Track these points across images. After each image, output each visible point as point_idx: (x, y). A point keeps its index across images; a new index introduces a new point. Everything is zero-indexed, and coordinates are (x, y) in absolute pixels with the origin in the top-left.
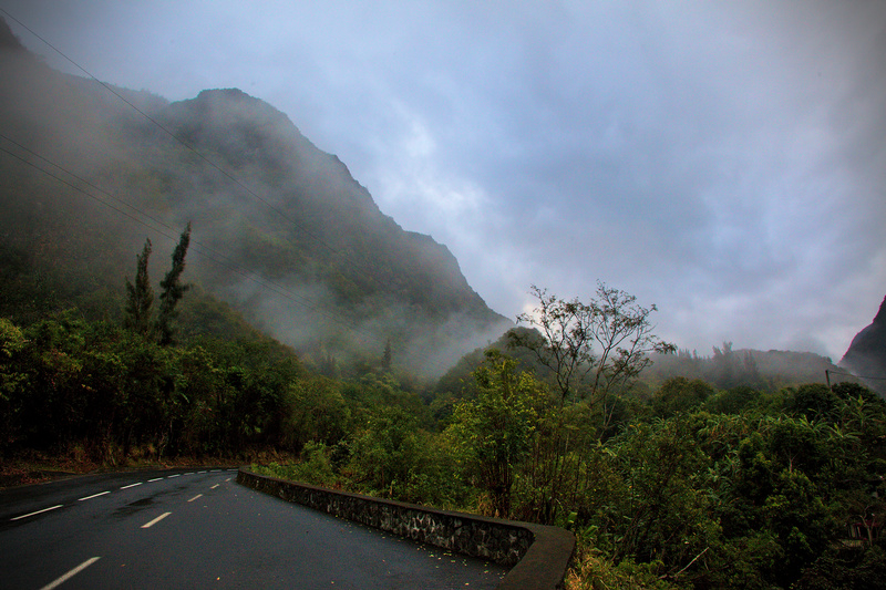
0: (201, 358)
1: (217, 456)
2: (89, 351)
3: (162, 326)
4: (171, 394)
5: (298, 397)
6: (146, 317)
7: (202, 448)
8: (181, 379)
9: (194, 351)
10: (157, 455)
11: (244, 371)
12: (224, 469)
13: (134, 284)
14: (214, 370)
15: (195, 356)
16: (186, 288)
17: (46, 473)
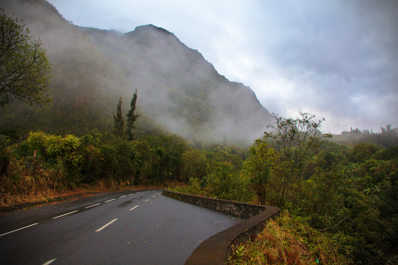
0: (145, 145)
1: (154, 185)
2: (102, 145)
3: (129, 133)
4: (134, 160)
5: (186, 159)
6: (122, 129)
7: (148, 181)
8: (138, 154)
9: (142, 142)
10: (131, 185)
11: (163, 149)
12: (158, 190)
13: (116, 116)
14: (151, 150)
15: (143, 144)
16: (137, 116)
17: (91, 193)
